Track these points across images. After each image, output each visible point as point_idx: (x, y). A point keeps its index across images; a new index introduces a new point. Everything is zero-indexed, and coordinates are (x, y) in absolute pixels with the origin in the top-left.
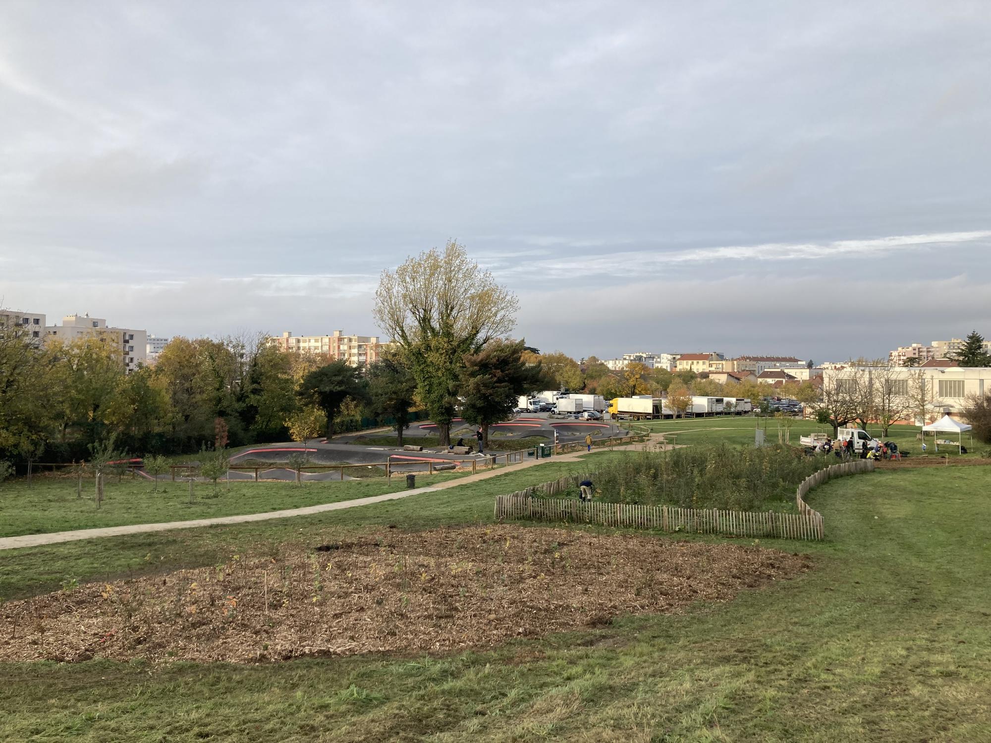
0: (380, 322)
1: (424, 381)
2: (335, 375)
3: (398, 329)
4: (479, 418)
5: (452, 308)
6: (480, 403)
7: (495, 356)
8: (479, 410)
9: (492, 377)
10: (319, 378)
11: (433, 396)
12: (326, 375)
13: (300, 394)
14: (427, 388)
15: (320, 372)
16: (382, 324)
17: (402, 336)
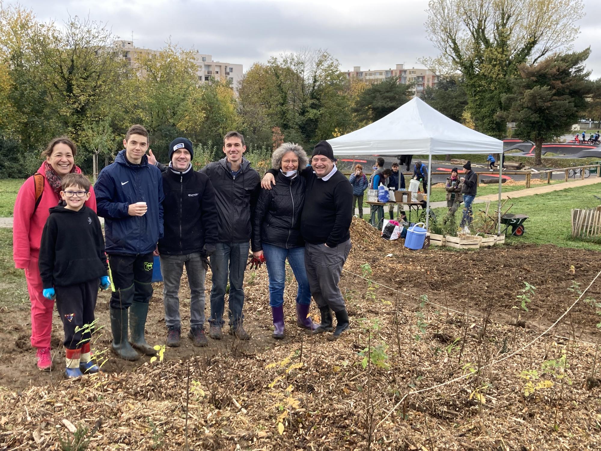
0: (432, 35)
1: (475, 95)
2: (388, 92)
3: (450, 41)
4: (534, 134)
5: (509, 17)
6: (535, 117)
7: (555, 66)
8: (533, 125)
9: (550, 89)
10: (373, 95)
11: (484, 110)
12: (380, 91)
13: (356, 110)
14: (478, 103)
15: (373, 89)
16: (435, 38)
17: (454, 49)
